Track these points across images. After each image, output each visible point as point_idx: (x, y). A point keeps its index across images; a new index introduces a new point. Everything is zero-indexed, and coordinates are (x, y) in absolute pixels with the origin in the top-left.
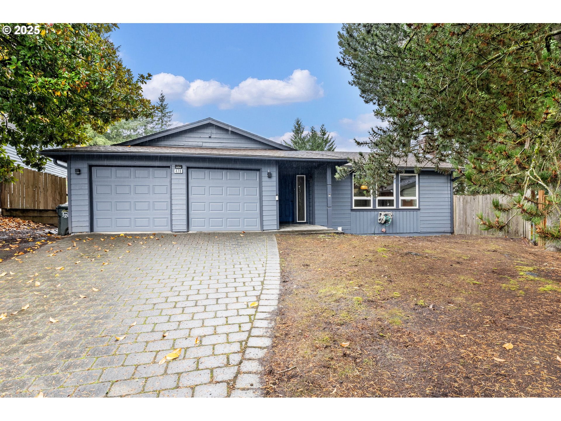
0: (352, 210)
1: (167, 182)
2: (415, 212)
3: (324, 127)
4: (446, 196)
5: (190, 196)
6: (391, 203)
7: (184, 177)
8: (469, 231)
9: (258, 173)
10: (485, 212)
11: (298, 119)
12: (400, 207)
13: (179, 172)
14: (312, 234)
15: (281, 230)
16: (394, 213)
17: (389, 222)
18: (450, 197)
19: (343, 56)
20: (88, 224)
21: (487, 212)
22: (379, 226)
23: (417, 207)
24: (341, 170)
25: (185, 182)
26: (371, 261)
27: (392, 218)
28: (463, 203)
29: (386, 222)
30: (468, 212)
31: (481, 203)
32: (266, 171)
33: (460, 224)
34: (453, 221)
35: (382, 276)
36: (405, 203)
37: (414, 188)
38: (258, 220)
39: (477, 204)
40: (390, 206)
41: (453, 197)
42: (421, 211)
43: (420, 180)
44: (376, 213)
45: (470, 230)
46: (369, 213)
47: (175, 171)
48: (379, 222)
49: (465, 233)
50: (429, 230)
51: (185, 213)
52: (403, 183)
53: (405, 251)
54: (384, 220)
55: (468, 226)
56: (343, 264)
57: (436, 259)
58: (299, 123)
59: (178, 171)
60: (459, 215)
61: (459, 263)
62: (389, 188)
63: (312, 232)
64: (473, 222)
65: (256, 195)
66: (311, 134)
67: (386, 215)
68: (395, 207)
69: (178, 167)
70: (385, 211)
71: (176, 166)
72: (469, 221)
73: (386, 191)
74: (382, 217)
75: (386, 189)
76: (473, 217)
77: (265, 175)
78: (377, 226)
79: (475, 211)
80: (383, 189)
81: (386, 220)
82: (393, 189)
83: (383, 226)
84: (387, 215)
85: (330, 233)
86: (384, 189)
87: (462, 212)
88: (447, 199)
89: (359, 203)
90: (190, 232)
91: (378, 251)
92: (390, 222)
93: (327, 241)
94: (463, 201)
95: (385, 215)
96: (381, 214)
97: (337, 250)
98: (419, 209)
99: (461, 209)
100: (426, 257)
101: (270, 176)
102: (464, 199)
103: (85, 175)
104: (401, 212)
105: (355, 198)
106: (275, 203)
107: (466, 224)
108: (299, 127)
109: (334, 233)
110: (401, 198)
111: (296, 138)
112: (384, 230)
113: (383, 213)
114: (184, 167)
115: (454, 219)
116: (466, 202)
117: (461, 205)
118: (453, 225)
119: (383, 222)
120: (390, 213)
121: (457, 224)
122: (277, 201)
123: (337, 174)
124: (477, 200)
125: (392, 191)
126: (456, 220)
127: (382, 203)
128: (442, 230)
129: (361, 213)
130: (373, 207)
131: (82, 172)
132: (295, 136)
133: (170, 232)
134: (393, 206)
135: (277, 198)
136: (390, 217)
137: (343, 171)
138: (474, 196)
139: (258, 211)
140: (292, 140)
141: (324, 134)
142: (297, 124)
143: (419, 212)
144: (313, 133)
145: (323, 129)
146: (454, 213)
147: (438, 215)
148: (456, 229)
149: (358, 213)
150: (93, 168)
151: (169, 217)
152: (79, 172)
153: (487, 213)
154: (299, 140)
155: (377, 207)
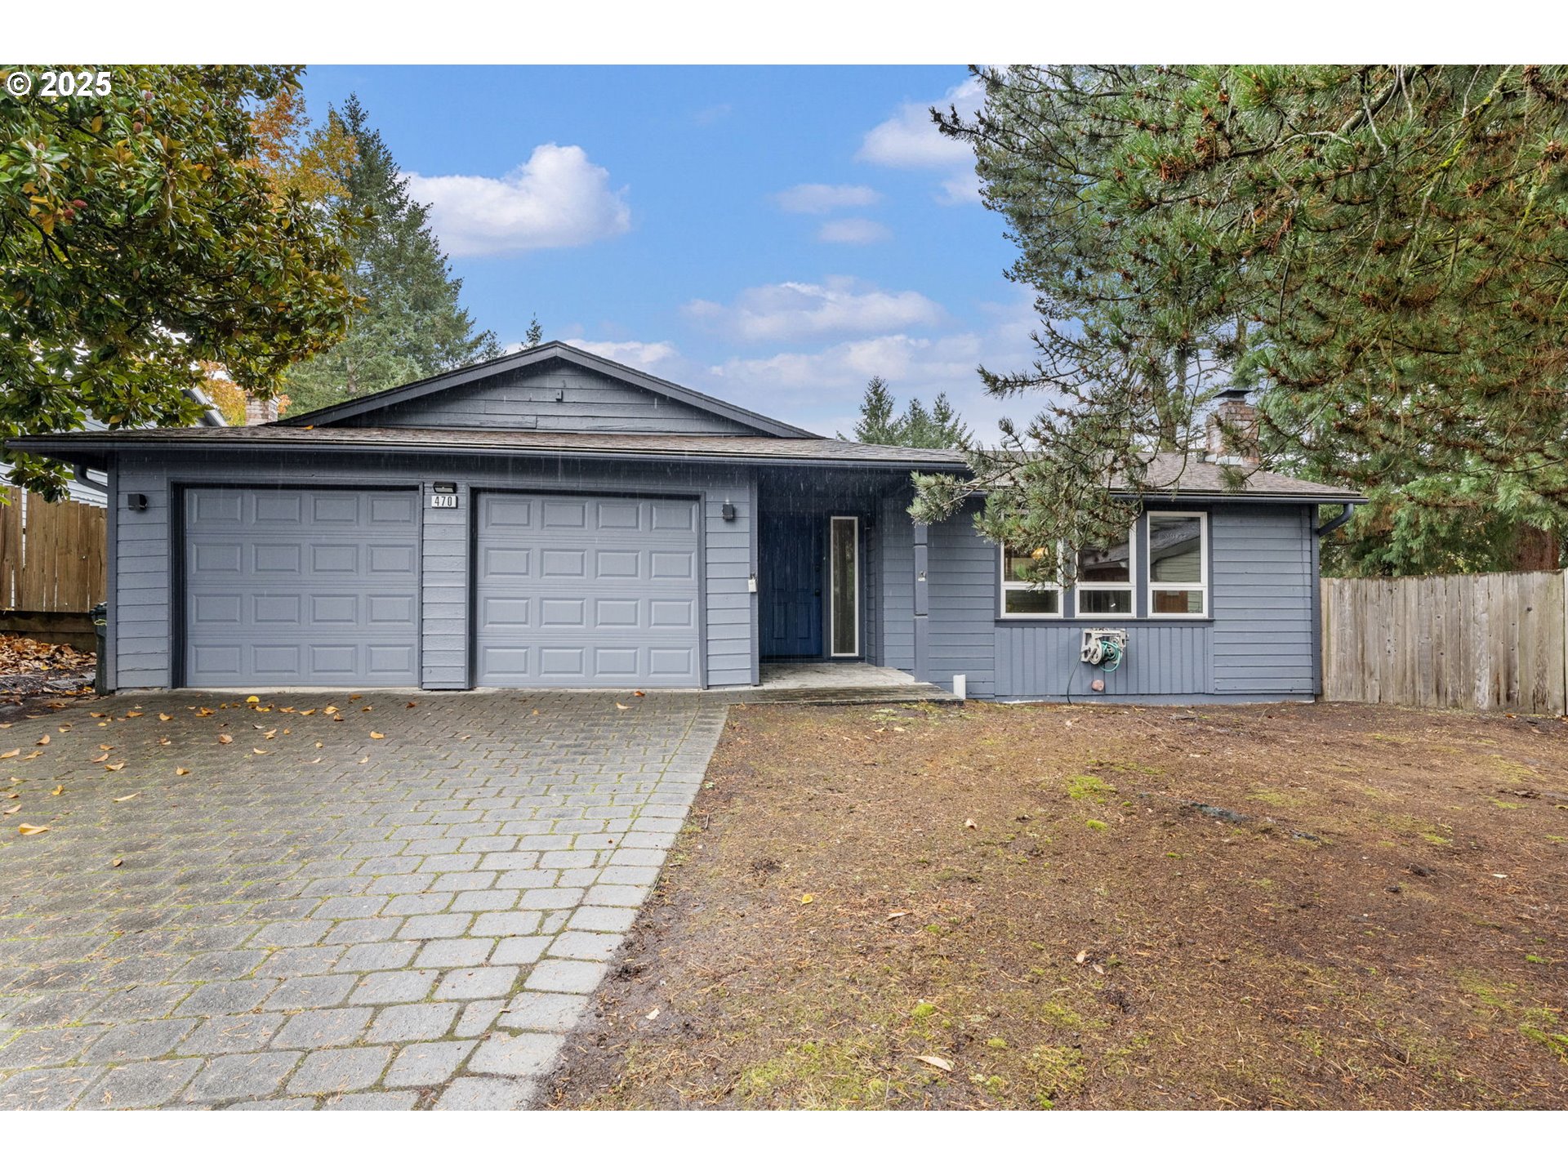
0: (999, 622)
1: (410, 535)
2: (1198, 631)
3: (947, 399)
4: (1299, 580)
5: (482, 579)
6: (1122, 601)
7: (462, 519)
8: (1373, 692)
9: (695, 507)
10: (1430, 633)
11: (877, 381)
12: (1151, 615)
13: (446, 505)
14: (855, 704)
15: (767, 687)
16: (1132, 632)
17: (1115, 659)
18: (1308, 582)
19: (987, 201)
20: (165, 662)
21: (1435, 631)
22: (1084, 670)
23: (1205, 615)
24: (928, 488)
25: (463, 534)
26: (1036, 854)
27: (1126, 649)
28: (1354, 604)
29: (1106, 659)
30: (1371, 630)
31: (1413, 604)
32: (717, 499)
33: (1342, 667)
34: (1321, 658)
35: (1080, 958)
36: (1164, 601)
37: (1195, 555)
38: (695, 654)
39: (1401, 607)
40: (1117, 610)
41: (1319, 583)
42: (1217, 627)
43: (1215, 531)
44: (1074, 631)
45: (1377, 689)
46: (1052, 631)
47: (435, 500)
48: (1083, 659)
49: (1360, 696)
50: (1242, 686)
51: (462, 629)
52: (1160, 542)
53: (1179, 794)
54: (1100, 653)
55: (1371, 674)
56: (919, 862)
57: (1314, 845)
58: (881, 389)
59: (443, 500)
60: (1341, 640)
61: (1420, 873)
62: (1114, 555)
63: (857, 699)
64: (1386, 663)
65: (690, 576)
66: (910, 417)
67: (1105, 639)
68: (1133, 615)
69: (443, 489)
70: (1101, 625)
71: (437, 485)
72: (1374, 659)
73: (1107, 566)
74: (1093, 644)
75: (1107, 559)
76: (1388, 647)
77: (715, 512)
78: (1077, 671)
79: (1393, 629)
80: (1097, 560)
81: (1106, 655)
82: (1127, 560)
83: (1097, 673)
84: (1108, 639)
85: (916, 702)
86: (1101, 559)
87: (1349, 631)
88: (1299, 592)
89: (1018, 601)
90: (479, 691)
91: (1072, 791)
92: (1118, 662)
93: (896, 734)
94: (1354, 596)
95: (1102, 639)
96: (1089, 635)
97: (916, 782)
98: (1212, 621)
99: (1347, 621)
100: (1267, 831)
101: (731, 516)
102: (1356, 590)
103: (160, 514)
104: (1154, 631)
105: (1006, 586)
106: (746, 601)
107: (1362, 666)
108: (879, 400)
109: (930, 701)
110: (1153, 587)
111: (871, 428)
112: (1098, 684)
113: (1096, 633)
114: (463, 490)
115: (1324, 654)
116: (1360, 601)
117: (1348, 608)
118: (1321, 670)
119: (1095, 661)
120: (1119, 633)
121: (1334, 668)
122: (752, 593)
123: (917, 501)
124: (1401, 593)
125: (1123, 565)
126: (1328, 655)
127: (1095, 601)
128: (1286, 686)
129: (1028, 631)
130: (1065, 614)
131: (150, 503)
132: (868, 424)
133: (416, 691)
134: (1128, 610)
135: (752, 586)
136: (1117, 645)
137: (936, 489)
138: (1390, 581)
139: (694, 627)
140: (859, 432)
141: (945, 417)
142: (875, 393)
143: (1210, 630)
144: (915, 415)
145: (942, 405)
146: (1324, 633)
147: (1270, 638)
148: (1330, 683)
149: (1017, 631)
150: (187, 492)
151: (415, 641)
152: (141, 503)
153: (1434, 635)
154: (880, 434)
155: (1078, 615)
